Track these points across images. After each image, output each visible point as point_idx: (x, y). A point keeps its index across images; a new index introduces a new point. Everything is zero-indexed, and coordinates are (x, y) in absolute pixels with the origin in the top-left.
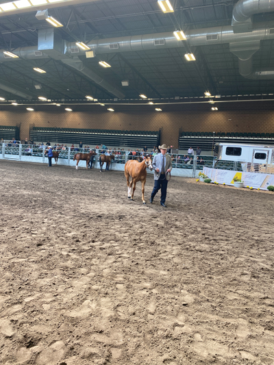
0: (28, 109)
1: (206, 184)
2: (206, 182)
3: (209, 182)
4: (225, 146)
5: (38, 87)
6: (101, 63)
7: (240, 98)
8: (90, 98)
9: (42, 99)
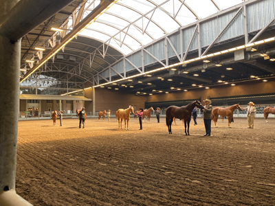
0: (207, 88)
5: (223, 76)
6: (271, 60)
8: (253, 77)
9: (220, 81)
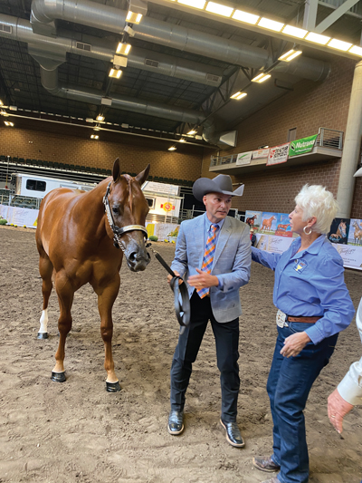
3: (4, 223)
7: (43, 116)
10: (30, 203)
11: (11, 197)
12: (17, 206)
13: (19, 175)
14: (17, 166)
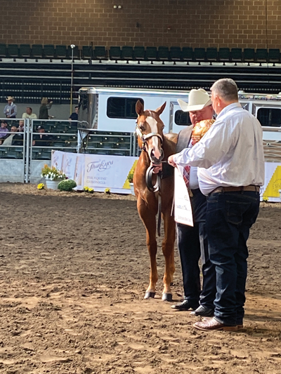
1: (64, 194)
2: (61, 188)
3: (69, 187)
4: (103, 94)
10: (119, 144)
11: (80, 136)
12: (92, 152)
13: (94, 90)
14: (91, 66)
